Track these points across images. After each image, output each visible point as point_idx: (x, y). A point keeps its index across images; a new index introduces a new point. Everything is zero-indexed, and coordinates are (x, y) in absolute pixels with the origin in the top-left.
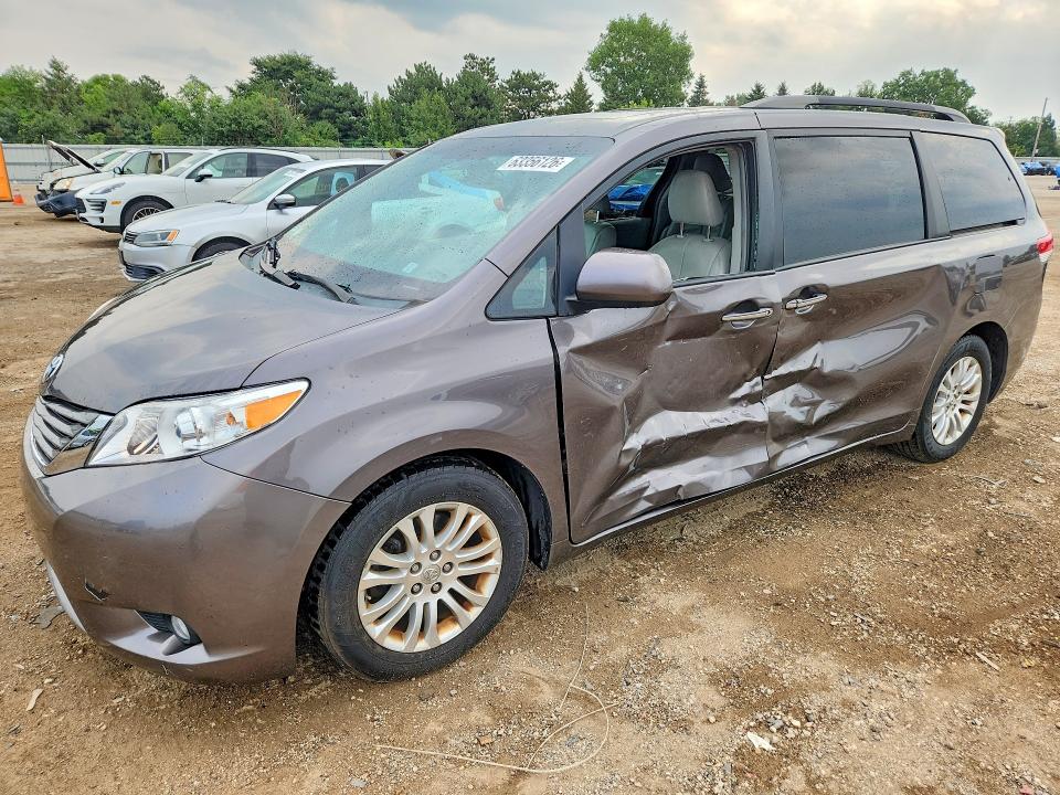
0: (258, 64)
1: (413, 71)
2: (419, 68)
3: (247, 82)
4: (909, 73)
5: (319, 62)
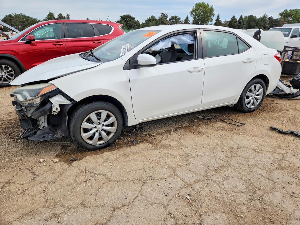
0: (121, 17)
1: (150, 17)
3: (119, 20)
4: (286, 10)
5: (133, 16)
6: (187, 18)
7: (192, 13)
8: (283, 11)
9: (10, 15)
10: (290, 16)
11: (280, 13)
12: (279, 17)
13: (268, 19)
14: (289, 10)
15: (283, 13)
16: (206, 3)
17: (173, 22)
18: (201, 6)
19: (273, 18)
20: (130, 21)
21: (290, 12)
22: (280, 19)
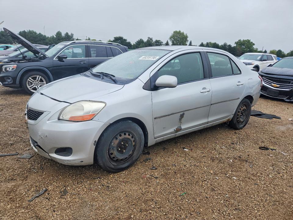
0: (115, 38)
2: (140, 39)
4: (240, 40)
5: (124, 38)
6: (167, 42)
7: (171, 38)
8: (238, 41)
9: (24, 31)
10: (244, 45)
11: (236, 42)
12: (235, 45)
13: (228, 46)
14: (242, 40)
15: (238, 42)
16: (182, 31)
17: (157, 44)
18: (178, 33)
19: (231, 46)
20: (123, 42)
21: (243, 42)
22: (236, 47)
